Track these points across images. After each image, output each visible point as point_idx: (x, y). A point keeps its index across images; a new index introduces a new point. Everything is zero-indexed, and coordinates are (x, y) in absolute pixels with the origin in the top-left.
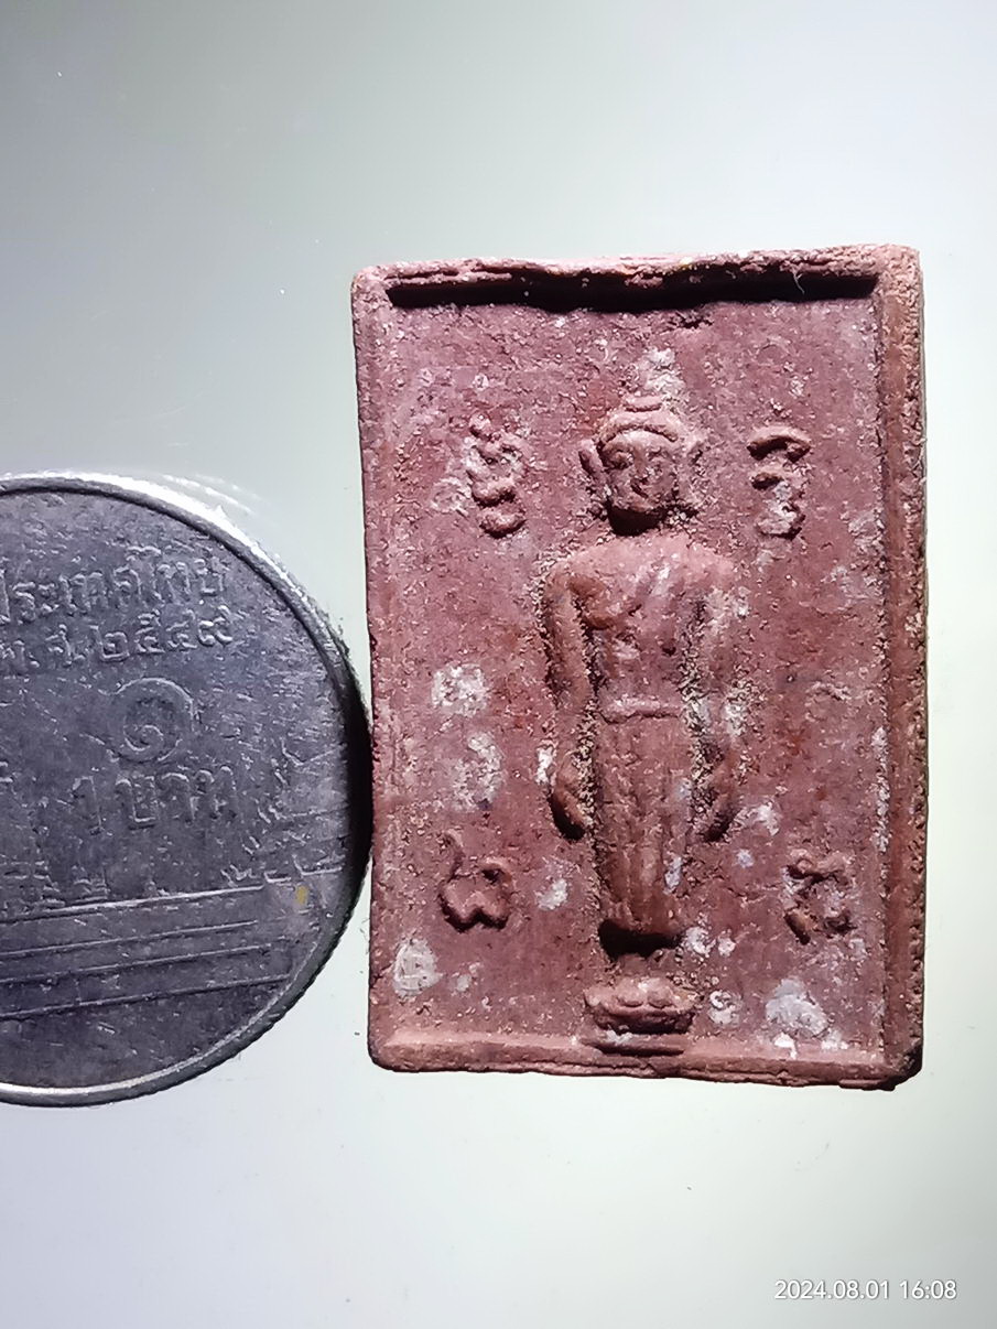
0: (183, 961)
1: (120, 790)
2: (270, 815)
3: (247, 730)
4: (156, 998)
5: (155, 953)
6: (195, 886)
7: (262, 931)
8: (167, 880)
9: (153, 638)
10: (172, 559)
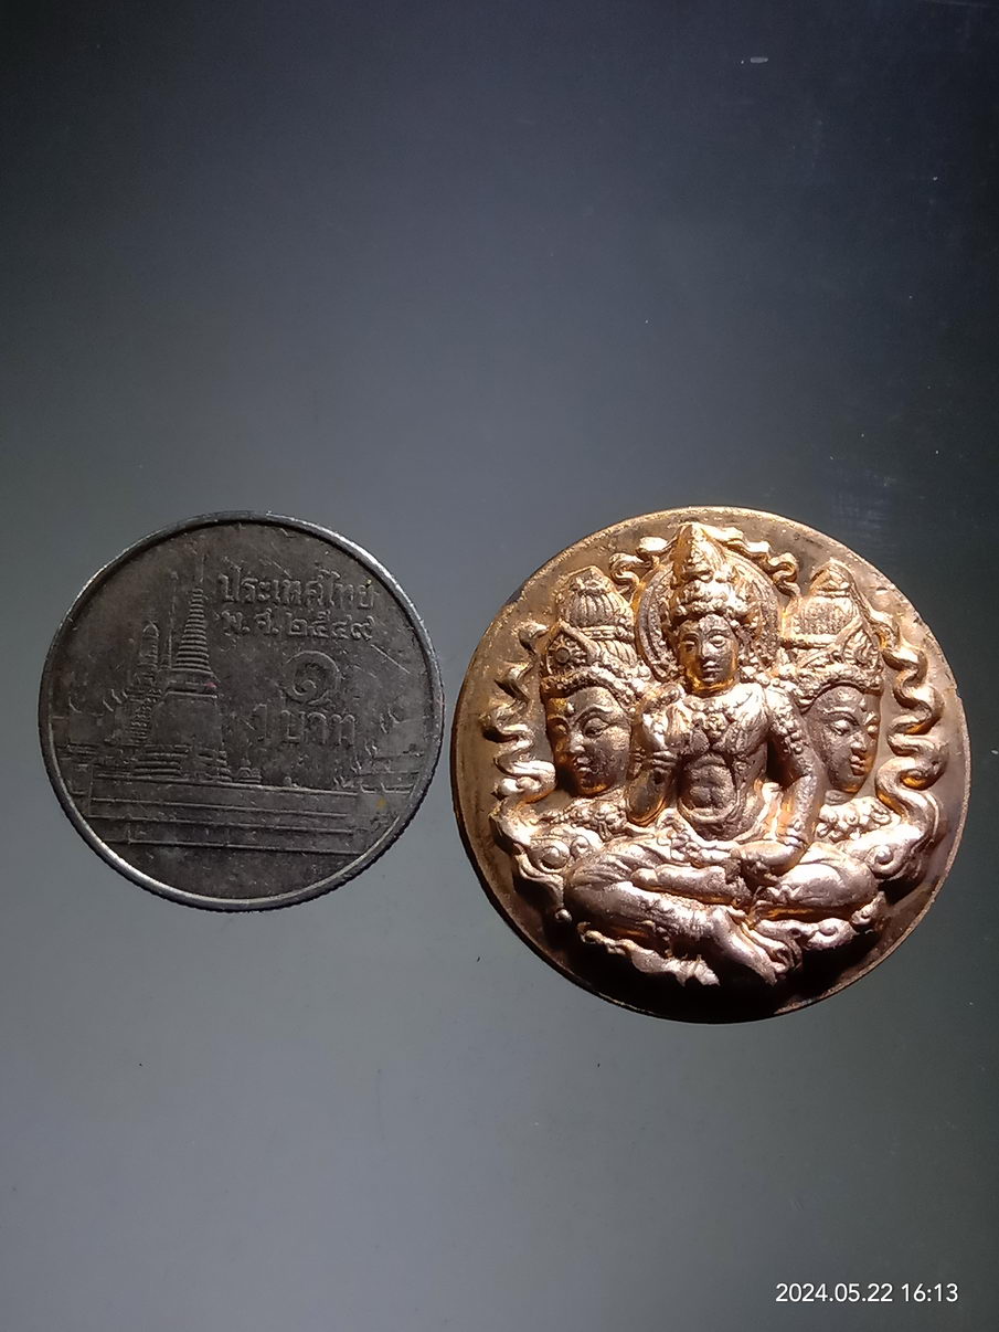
0: (296, 831)
1: (281, 717)
2: (371, 750)
3: (369, 694)
4: (277, 851)
5: (283, 822)
6: (316, 785)
7: (352, 822)
8: (300, 778)
9: (322, 627)
10: (347, 581)
